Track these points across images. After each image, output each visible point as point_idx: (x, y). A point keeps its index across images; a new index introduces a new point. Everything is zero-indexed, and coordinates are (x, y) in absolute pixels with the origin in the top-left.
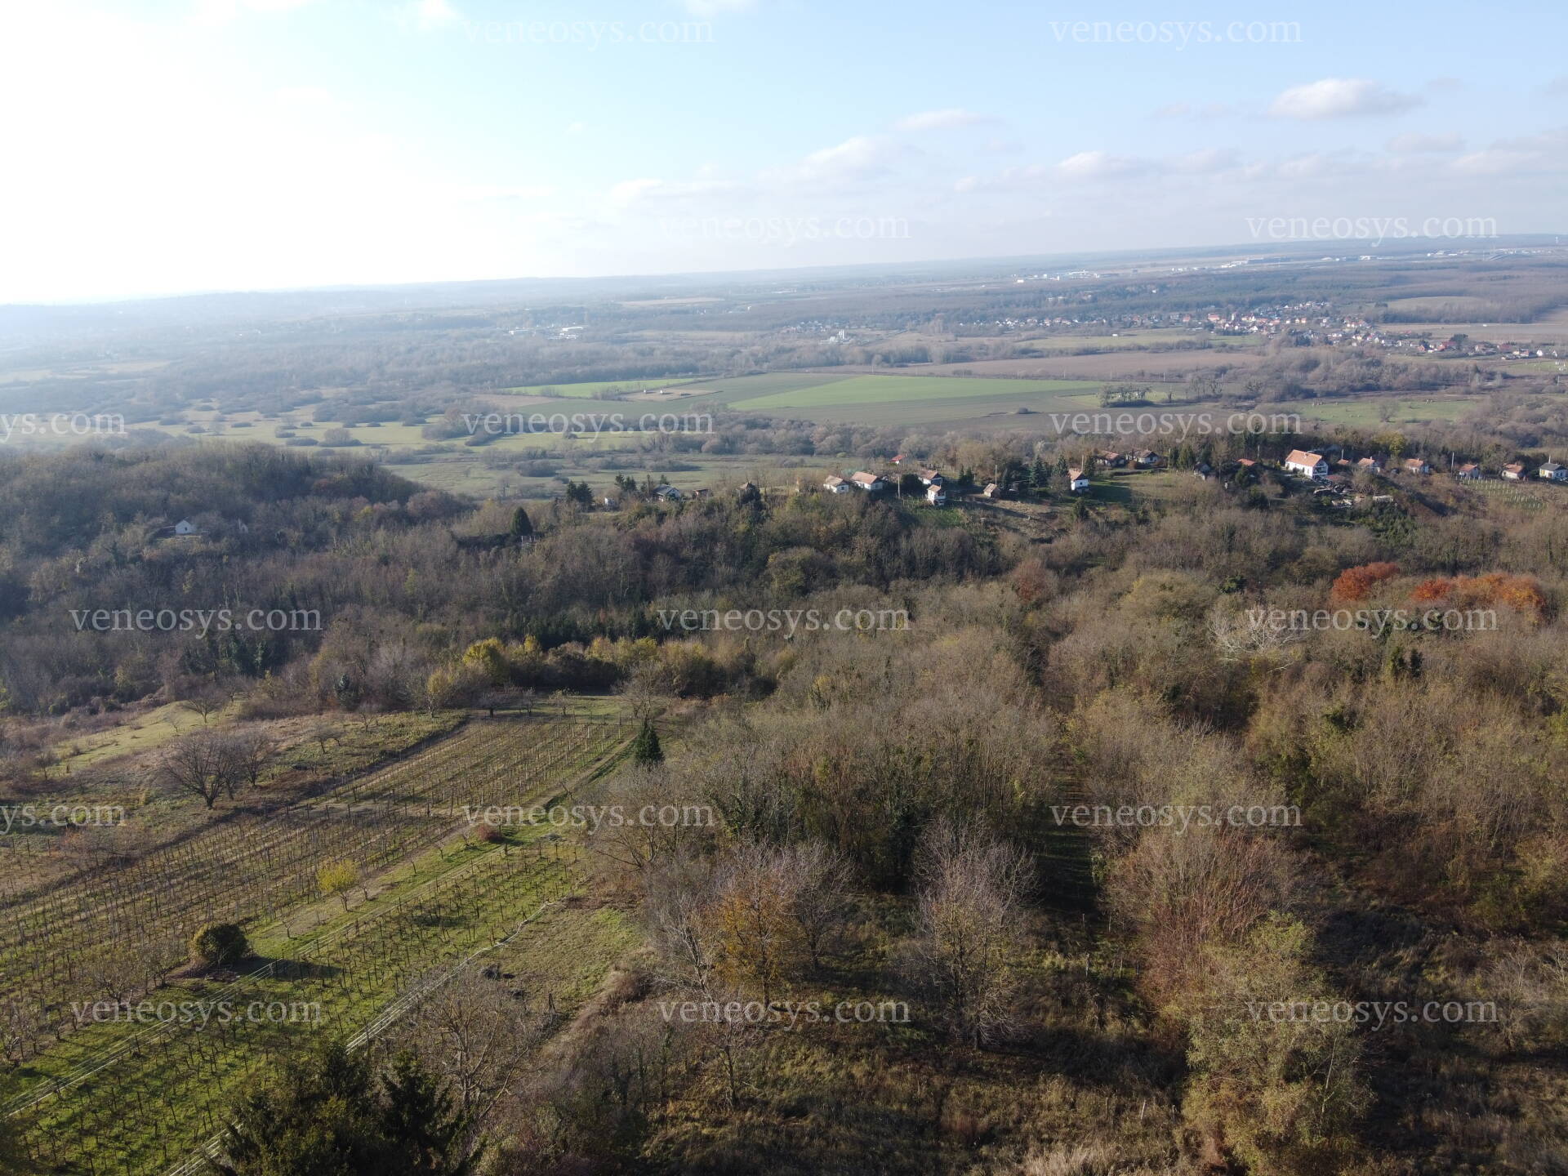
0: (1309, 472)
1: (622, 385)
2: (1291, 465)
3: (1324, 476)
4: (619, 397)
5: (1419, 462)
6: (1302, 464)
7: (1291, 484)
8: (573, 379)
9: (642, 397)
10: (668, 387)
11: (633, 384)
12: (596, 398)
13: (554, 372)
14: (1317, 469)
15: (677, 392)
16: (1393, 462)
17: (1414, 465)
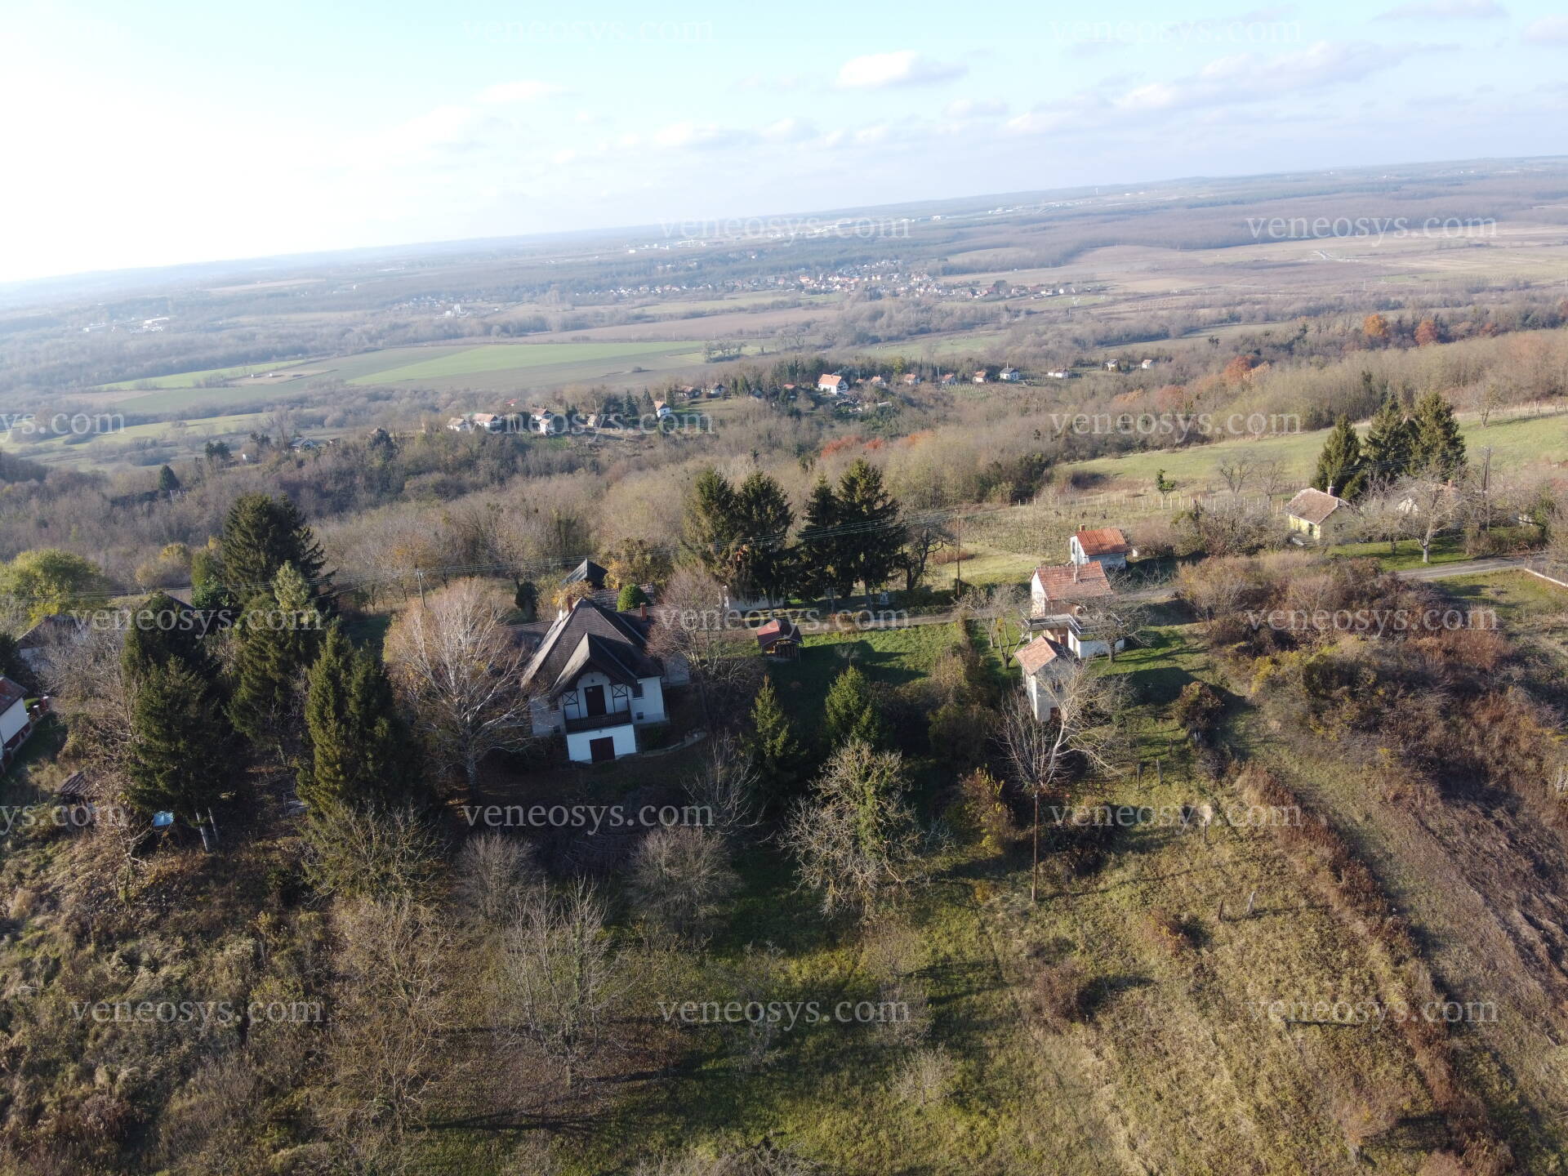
0: (834, 391)
1: (226, 372)
2: (822, 386)
3: (846, 392)
4: (225, 383)
5: (912, 376)
6: (829, 384)
7: (819, 400)
8: (170, 370)
9: (251, 381)
10: (277, 370)
11: (238, 370)
12: (198, 386)
13: (147, 364)
14: (840, 387)
15: (289, 374)
16: (895, 378)
17: (910, 379)
